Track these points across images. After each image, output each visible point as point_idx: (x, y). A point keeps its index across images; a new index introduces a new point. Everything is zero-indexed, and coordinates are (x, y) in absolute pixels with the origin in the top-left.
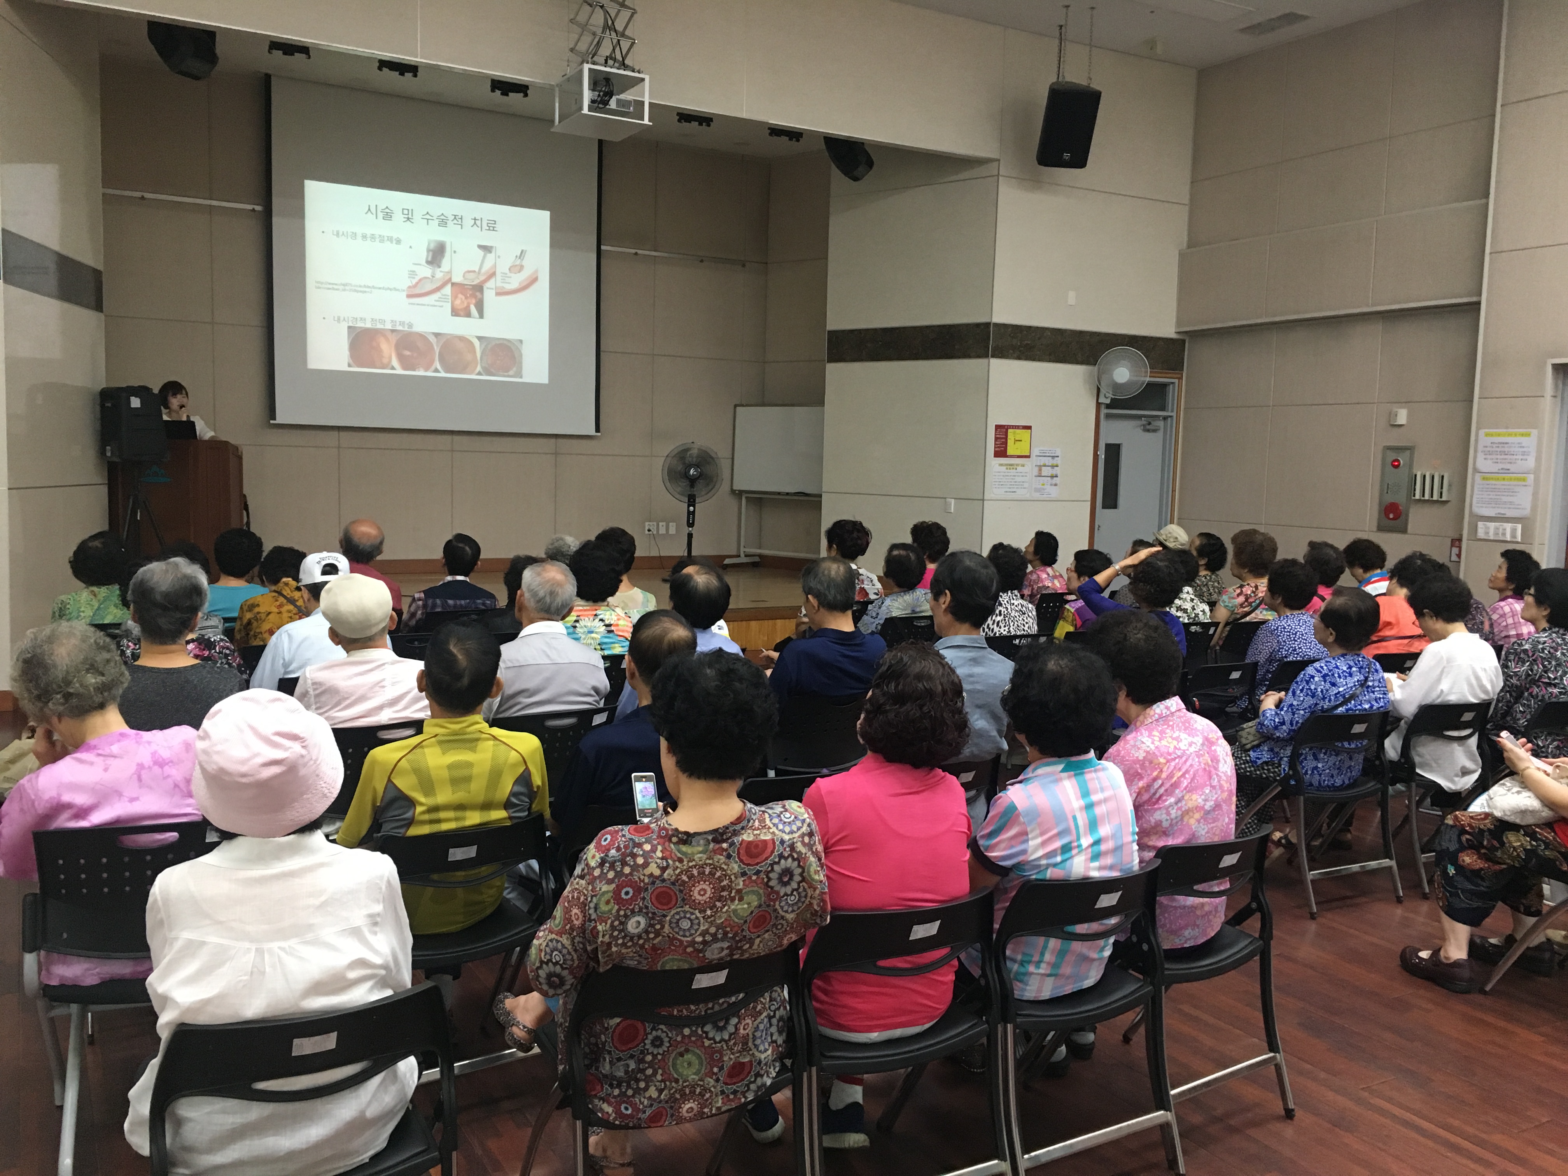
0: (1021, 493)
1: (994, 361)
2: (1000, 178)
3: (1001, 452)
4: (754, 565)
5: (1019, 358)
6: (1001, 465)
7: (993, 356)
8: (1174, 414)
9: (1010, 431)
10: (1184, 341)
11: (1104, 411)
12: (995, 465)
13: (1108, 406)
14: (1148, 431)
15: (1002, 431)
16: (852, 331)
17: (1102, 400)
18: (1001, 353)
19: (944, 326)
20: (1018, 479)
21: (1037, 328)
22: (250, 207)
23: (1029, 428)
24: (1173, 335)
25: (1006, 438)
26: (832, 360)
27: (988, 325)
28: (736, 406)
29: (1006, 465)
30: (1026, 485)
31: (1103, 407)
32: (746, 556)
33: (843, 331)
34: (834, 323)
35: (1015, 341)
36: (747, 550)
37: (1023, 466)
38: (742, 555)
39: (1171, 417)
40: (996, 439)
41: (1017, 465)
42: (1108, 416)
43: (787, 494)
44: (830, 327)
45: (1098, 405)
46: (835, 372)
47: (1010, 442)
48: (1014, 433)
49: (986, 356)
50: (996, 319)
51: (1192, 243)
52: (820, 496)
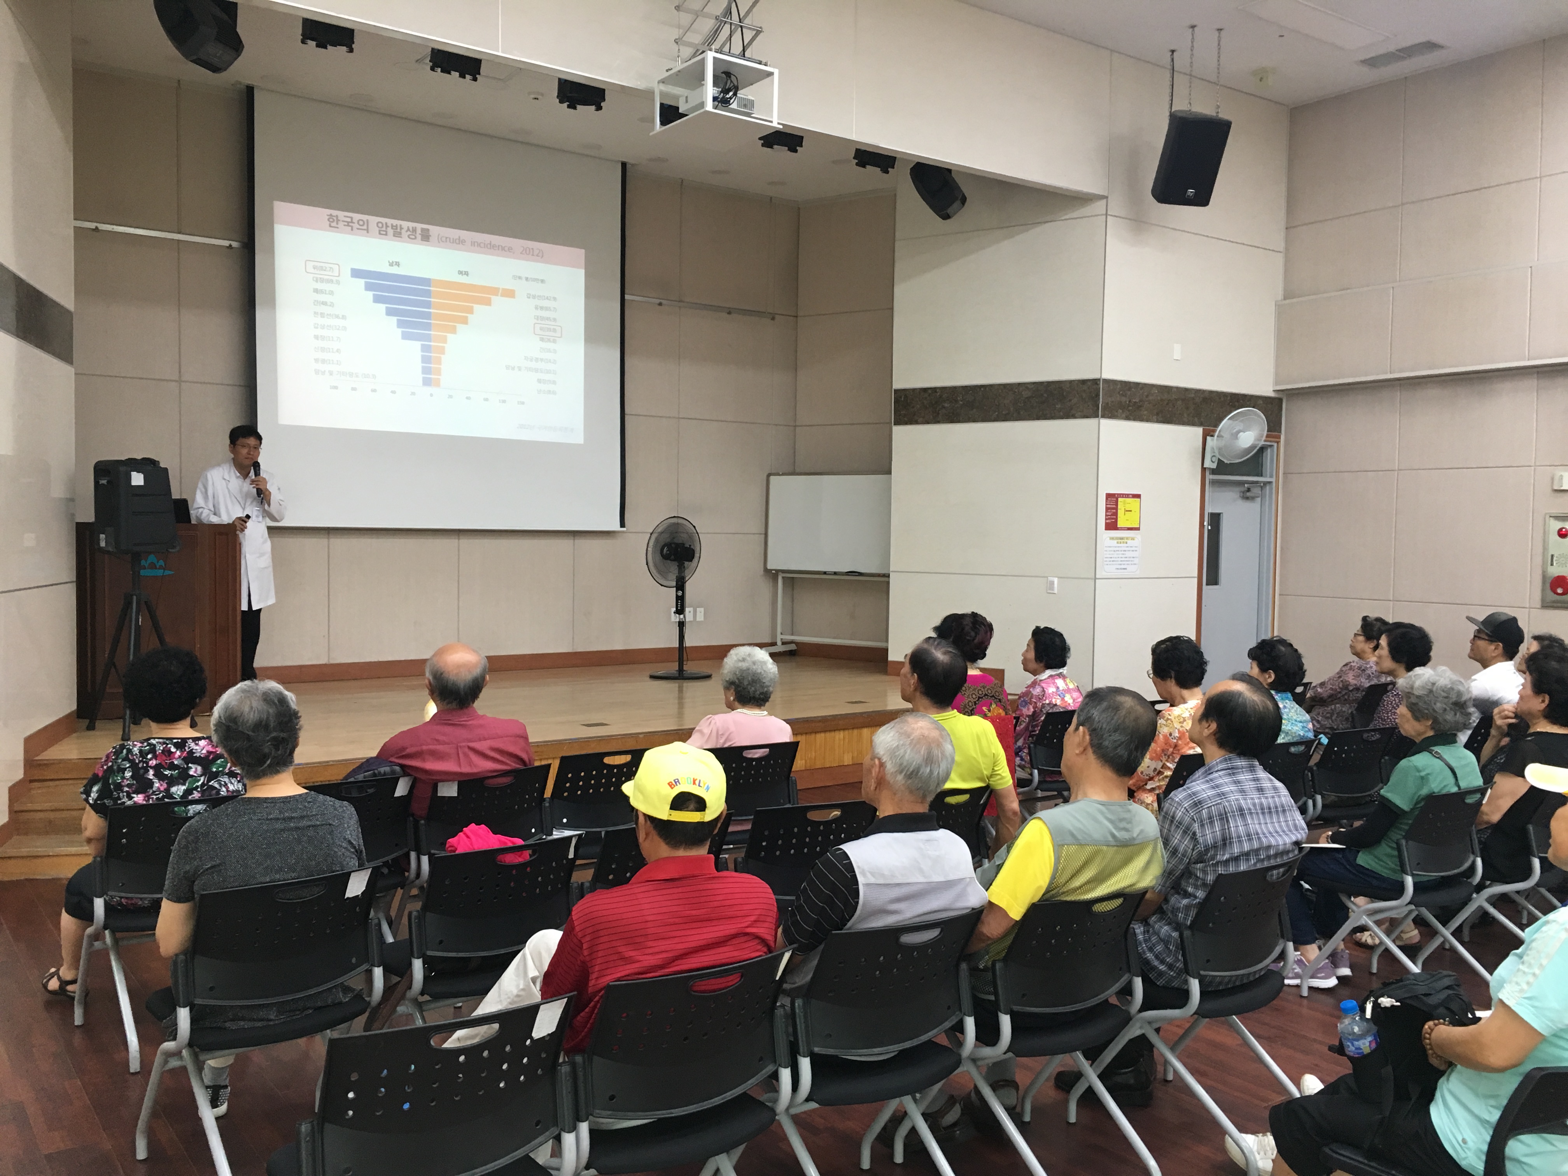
0: (1132, 570)
1: (1104, 422)
2: (1108, 217)
3: (1112, 525)
4: (791, 653)
5: (1127, 418)
6: (1112, 538)
7: (1103, 417)
8: (1273, 480)
9: (1120, 500)
10: (1280, 400)
11: (1209, 477)
12: (1106, 537)
13: (1214, 472)
14: (1247, 498)
15: (1113, 499)
16: (925, 390)
17: (1208, 464)
18: (1111, 413)
19: (1042, 383)
20: (1128, 554)
21: (1145, 384)
22: (226, 243)
23: (1138, 496)
24: (1271, 394)
25: (1116, 509)
26: (898, 422)
27: (1096, 382)
28: (769, 475)
29: (1117, 538)
30: (1136, 561)
31: (1207, 473)
32: (783, 643)
33: (914, 390)
34: (901, 382)
35: (1124, 399)
36: (783, 637)
37: (1133, 539)
38: (779, 643)
39: (1270, 483)
40: (1107, 509)
41: (1127, 538)
42: (1214, 483)
43: (835, 573)
44: (898, 384)
45: (1204, 469)
46: (902, 434)
47: (1120, 513)
48: (1124, 503)
49: (1096, 416)
50: (1106, 375)
51: (1288, 294)
52: (889, 576)
